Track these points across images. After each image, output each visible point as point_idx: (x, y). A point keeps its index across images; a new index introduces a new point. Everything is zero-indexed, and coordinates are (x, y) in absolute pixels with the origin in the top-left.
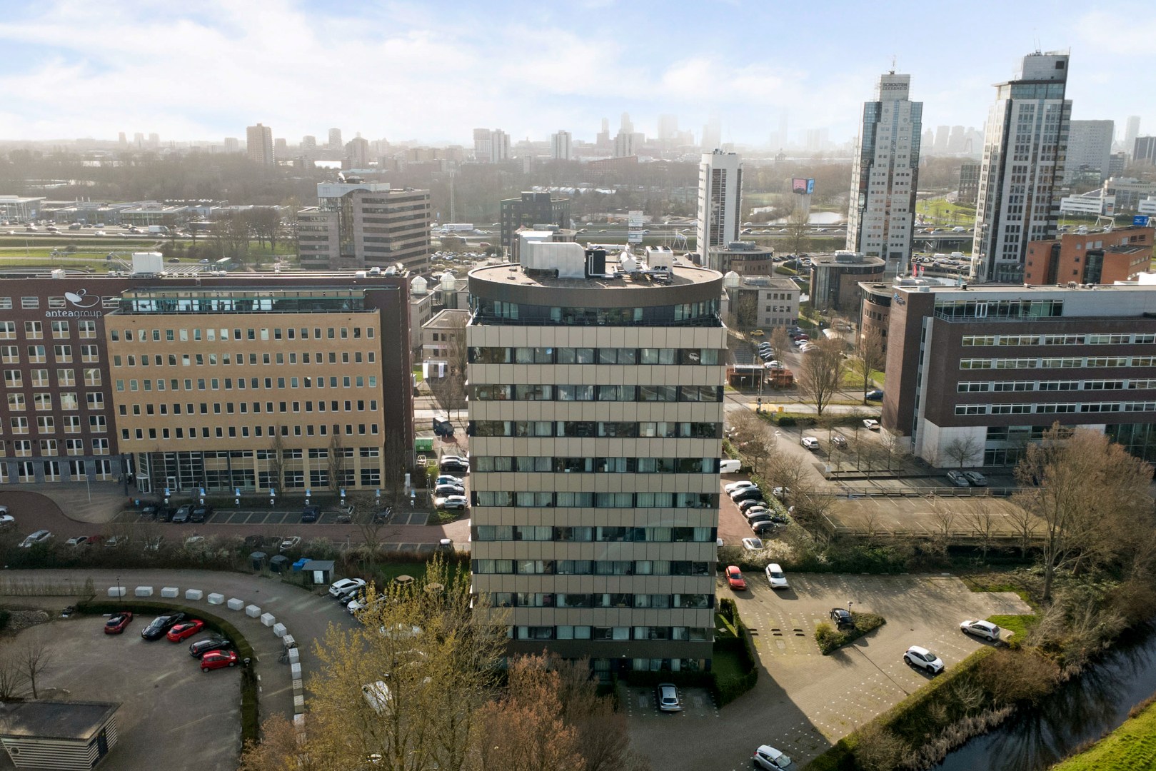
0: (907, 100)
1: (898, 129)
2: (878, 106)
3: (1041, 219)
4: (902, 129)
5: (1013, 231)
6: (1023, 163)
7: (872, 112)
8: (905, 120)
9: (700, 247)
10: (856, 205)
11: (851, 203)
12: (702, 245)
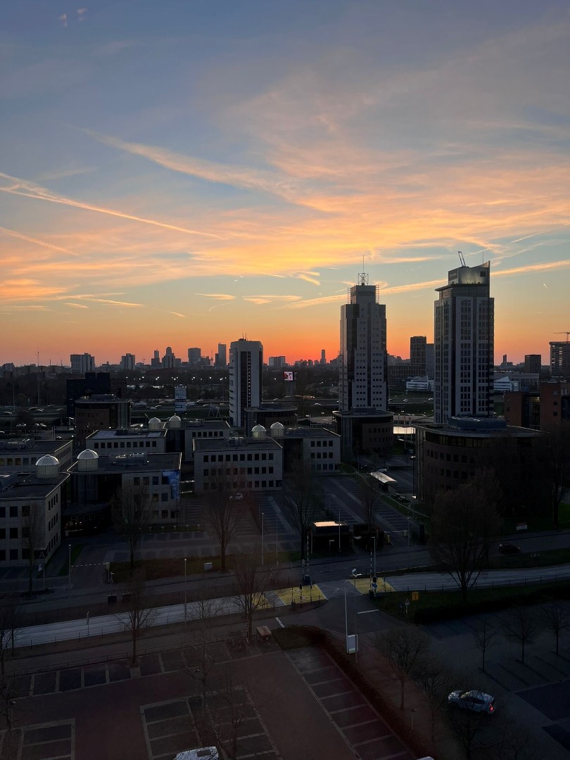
0: (375, 303)
1: (372, 323)
2: (356, 307)
3: (483, 381)
5: (466, 391)
6: (467, 342)
7: (351, 310)
8: (376, 316)
9: (232, 412)
10: (346, 377)
11: (341, 377)
12: (234, 410)
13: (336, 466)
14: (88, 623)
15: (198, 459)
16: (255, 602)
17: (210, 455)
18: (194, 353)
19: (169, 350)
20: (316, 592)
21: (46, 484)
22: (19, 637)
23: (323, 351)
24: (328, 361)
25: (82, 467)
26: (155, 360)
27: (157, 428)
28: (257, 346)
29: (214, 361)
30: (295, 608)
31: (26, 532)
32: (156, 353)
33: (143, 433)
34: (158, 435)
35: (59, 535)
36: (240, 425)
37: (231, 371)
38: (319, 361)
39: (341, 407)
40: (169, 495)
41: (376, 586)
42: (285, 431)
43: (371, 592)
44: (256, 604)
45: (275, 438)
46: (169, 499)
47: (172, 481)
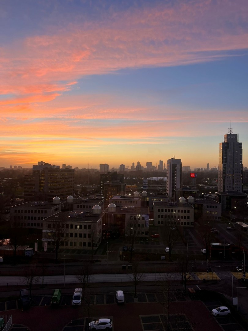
0: (236, 142)
1: (235, 151)
7: (225, 146)
9: (168, 190)
10: (222, 176)
11: (219, 176)
12: (169, 189)
13: (219, 218)
14: (116, 276)
15: (156, 210)
16: (188, 276)
17: (161, 209)
18: (149, 164)
19: (138, 163)
20: (214, 276)
21: (97, 216)
22: (91, 278)
23: (208, 164)
24: (210, 169)
25: (110, 211)
26: (133, 167)
27: (137, 196)
28: (179, 161)
29: (157, 168)
30: (205, 281)
31: (89, 236)
32: (133, 164)
33: (132, 198)
34: (138, 199)
35: (101, 238)
36: (171, 196)
37: (167, 172)
38: (206, 168)
39: (219, 190)
40: (145, 225)
41: (245, 276)
42: (194, 200)
43: (242, 279)
44: (188, 277)
45: (189, 203)
46: (145, 227)
47: (146, 219)
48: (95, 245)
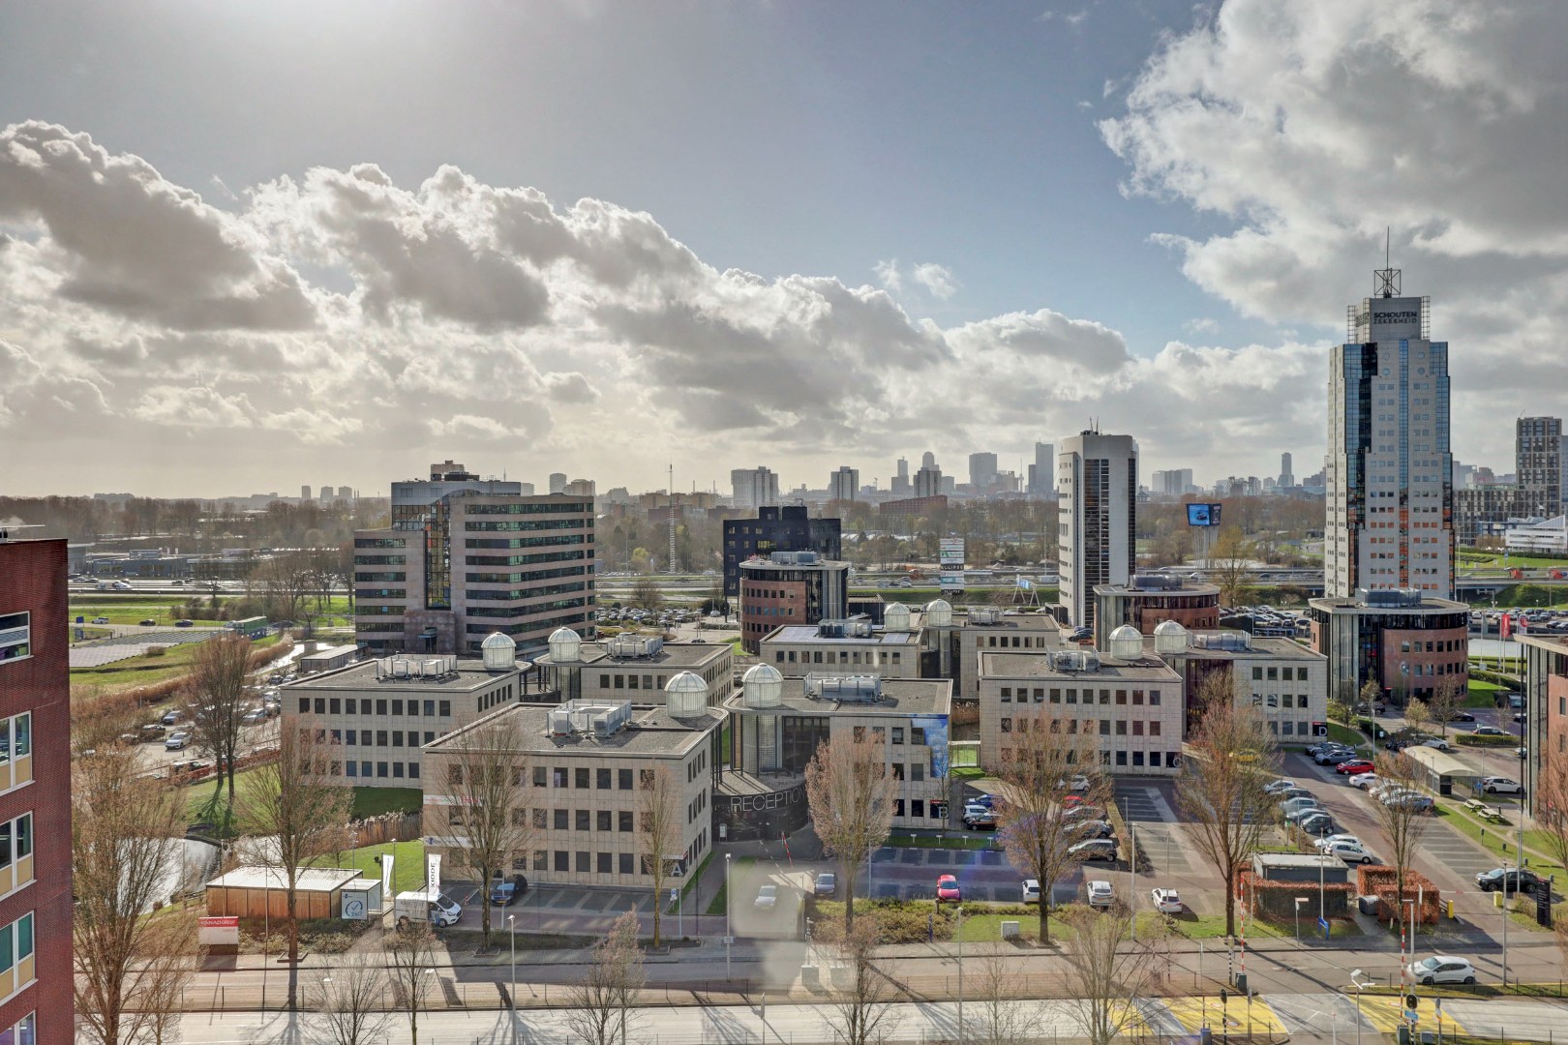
0: (1419, 338)
1: (1411, 387)
2: (1369, 352)
4: (1417, 386)
7: (1357, 359)
8: (1421, 371)
9: (1066, 595)
10: (1343, 518)
11: (1329, 516)
12: (1070, 591)
13: (1316, 728)
14: (762, 1018)
15: (989, 694)
16: (1114, 1018)
17: (1014, 687)
18: (983, 464)
19: (928, 458)
20: (1261, 1015)
22: (635, 1025)
23: (1287, 458)
24: (1298, 481)
25: (754, 700)
26: (899, 481)
27: (900, 625)
28: (1124, 445)
29: (1026, 482)
31: (649, 822)
32: (902, 465)
33: (873, 634)
34: (902, 640)
35: (709, 834)
36: (1082, 625)
37: (1063, 504)
38: (1276, 479)
39: (1330, 588)
40: (927, 769)
41: (1414, 1018)
42: (1190, 640)
43: (1403, 1031)
44: (1116, 1023)
46: (927, 776)
47: (932, 738)
48: (677, 864)
